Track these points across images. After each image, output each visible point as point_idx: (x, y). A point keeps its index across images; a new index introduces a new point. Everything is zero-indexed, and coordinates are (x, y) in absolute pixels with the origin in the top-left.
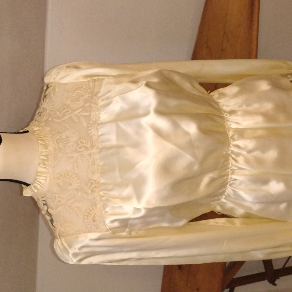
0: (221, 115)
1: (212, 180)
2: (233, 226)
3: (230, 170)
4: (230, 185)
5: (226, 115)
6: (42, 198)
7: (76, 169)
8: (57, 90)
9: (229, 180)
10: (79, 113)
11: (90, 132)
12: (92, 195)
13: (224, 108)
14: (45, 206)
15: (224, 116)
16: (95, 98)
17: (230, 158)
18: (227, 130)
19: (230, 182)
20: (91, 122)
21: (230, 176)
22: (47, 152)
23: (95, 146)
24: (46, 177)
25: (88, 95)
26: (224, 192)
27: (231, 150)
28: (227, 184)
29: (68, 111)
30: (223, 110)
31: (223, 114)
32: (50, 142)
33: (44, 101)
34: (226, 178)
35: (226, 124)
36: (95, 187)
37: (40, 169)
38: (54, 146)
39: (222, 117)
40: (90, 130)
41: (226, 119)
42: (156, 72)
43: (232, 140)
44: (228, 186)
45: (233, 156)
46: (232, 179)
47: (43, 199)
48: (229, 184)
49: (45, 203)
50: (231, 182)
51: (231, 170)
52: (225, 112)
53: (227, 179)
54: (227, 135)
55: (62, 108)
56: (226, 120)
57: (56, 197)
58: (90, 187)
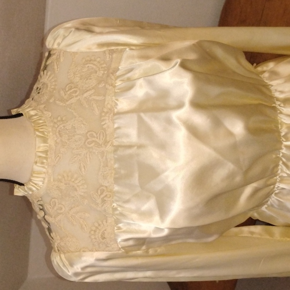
0: (273, 105)
1: (256, 191)
2: (271, 238)
3: (278, 177)
4: (276, 194)
5: (279, 105)
6: (38, 201)
7: (83, 169)
8: (62, 60)
9: (275, 189)
10: (90, 96)
11: (103, 123)
12: (102, 206)
13: (277, 95)
14: (41, 211)
15: (276, 106)
16: (113, 77)
17: (281, 163)
18: (280, 126)
19: (276, 190)
20: (105, 110)
21: (277, 185)
22: (47, 146)
23: (109, 142)
24: (44, 179)
25: (102, 72)
26: (267, 202)
27: (283, 153)
28: (272, 193)
29: (76, 92)
30: (275, 97)
31: (275, 103)
32: (51, 134)
33: (44, 73)
34: (272, 186)
35: (278, 118)
36: (106, 196)
37: (37, 168)
38: (56, 139)
39: (274, 108)
40: (104, 120)
41: (279, 110)
42: (194, 44)
43: (284, 140)
44: (273, 195)
45: (284, 160)
46: (279, 188)
47: (39, 203)
48: (274, 193)
49: (41, 207)
50: (277, 192)
51: (280, 177)
52: (278, 99)
53: (274, 188)
54: (279, 133)
55: (68, 86)
56: (279, 112)
57: (55, 203)
58: (100, 195)
